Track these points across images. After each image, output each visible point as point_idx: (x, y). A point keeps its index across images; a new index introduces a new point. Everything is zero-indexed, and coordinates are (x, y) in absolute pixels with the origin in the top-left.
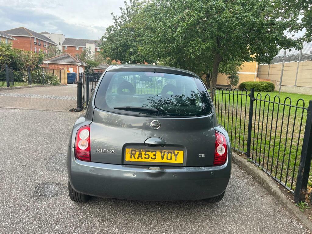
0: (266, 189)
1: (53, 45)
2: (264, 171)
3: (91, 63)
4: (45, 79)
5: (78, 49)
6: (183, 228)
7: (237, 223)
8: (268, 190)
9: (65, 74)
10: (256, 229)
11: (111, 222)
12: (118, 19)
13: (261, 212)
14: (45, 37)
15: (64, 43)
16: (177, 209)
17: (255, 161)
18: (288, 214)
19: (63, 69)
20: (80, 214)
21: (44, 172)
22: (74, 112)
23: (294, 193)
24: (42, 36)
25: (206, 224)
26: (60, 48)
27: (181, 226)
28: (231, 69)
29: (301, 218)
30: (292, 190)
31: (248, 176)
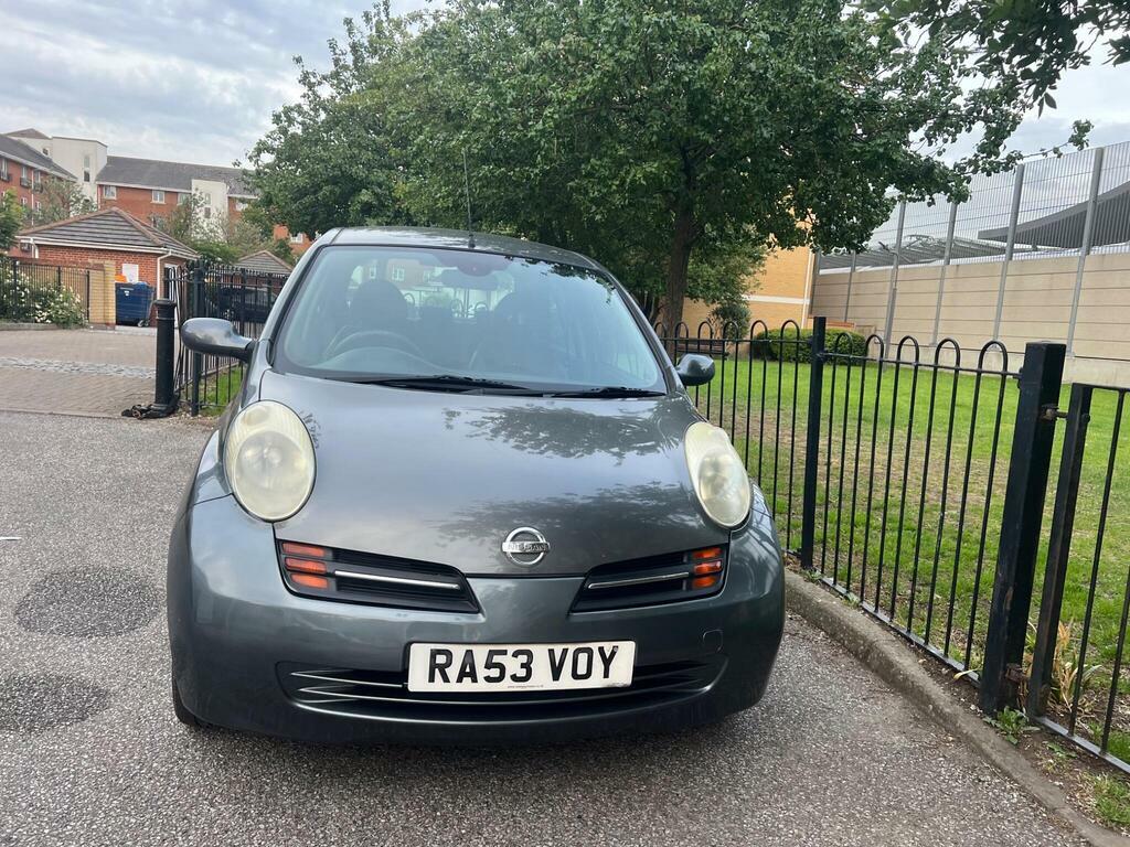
0: (876, 671)
1: (60, 179)
2: (866, 611)
3: (211, 251)
4: (22, 303)
5: (158, 200)
6: (589, 823)
7: (789, 796)
8: (884, 678)
9: (105, 285)
10: (860, 813)
11: (298, 818)
12: (320, 83)
13: (869, 753)
14: (27, 148)
15: (105, 174)
16: (563, 757)
17: (832, 579)
18: (964, 756)
19: (100, 268)
20: (165, 791)
21: (8, 639)
22: (141, 419)
23: (976, 679)
24: (18, 144)
25: (676, 805)
26: (89, 191)
27: (579, 817)
28: (723, 284)
29: (1009, 768)
30: (970, 672)
31: (810, 633)
